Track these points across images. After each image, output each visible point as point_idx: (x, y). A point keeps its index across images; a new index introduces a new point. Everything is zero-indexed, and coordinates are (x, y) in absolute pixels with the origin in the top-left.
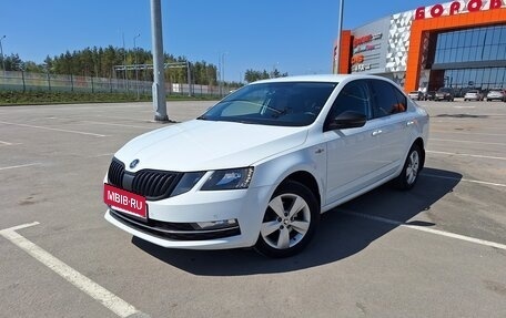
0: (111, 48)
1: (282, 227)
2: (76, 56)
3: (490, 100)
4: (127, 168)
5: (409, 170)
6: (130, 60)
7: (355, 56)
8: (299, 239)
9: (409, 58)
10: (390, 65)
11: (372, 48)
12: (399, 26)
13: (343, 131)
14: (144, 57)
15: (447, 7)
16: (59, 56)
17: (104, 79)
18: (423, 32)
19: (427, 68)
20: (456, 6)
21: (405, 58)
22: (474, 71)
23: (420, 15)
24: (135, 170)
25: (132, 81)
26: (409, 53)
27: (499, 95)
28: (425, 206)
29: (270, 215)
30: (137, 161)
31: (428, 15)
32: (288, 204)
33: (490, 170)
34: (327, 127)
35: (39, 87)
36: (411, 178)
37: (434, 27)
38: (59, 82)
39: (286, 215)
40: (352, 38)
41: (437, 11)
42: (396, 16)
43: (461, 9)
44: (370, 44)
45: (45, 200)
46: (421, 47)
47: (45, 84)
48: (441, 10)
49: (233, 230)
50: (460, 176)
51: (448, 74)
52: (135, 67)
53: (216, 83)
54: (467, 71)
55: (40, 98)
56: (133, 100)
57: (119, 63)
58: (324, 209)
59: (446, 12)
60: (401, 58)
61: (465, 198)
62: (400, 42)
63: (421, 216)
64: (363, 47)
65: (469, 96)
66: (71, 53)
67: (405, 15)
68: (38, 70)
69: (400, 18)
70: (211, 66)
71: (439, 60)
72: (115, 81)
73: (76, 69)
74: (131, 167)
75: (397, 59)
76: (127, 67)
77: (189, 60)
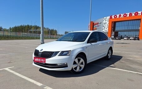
0: (28, 25)
1: (78, 66)
2: (18, 27)
3: (130, 39)
4: (40, 51)
5: (109, 55)
6: (33, 28)
7: (94, 28)
8: (82, 69)
9: (109, 29)
10: (104, 30)
11: (99, 26)
12: (106, 20)
13: (92, 43)
14: (37, 28)
15: (118, 16)
16: (13, 27)
17: (26, 33)
18: (112, 22)
19: (113, 31)
20: (120, 16)
21: (108, 28)
22: (126, 32)
23: (111, 18)
24: (42, 52)
25: (34, 34)
26: (108, 27)
27: (133, 38)
28: (113, 63)
29: (75, 63)
30: (42, 50)
31: (113, 18)
32: (79, 60)
33: (130, 56)
34: (88, 42)
35: (8, 35)
36: (109, 57)
37: (115, 21)
38: (13, 34)
39: (79, 63)
40: (93, 23)
41: (115, 17)
42: (105, 18)
43: (122, 16)
44: (98, 25)
45: (15, 62)
46: (112, 26)
47: (9, 34)
48: (117, 16)
49: (66, 66)
50: (122, 57)
51: (119, 33)
52: (35, 30)
53: (57, 35)
54: (124, 32)
55: (8, 38)
56: (34, 39)
57: (30, 29)
58: (88, 62)
59: (118, 17)
60: (106, 29)
61: (123, 62)
62: (106, 24)
63: (112, 65)
64: (96, 26)
65: (125, 38)
66: (17, 26)
67: (107, 17)
68: (7, 31)
69: (106, 18)
70: (55, 30)
71: (117, 29)
72: (29, 34)
73: (18, 31)
74: (41, 51)
75: (105, 29)
76: (32, 30)
77: (49, 28)
